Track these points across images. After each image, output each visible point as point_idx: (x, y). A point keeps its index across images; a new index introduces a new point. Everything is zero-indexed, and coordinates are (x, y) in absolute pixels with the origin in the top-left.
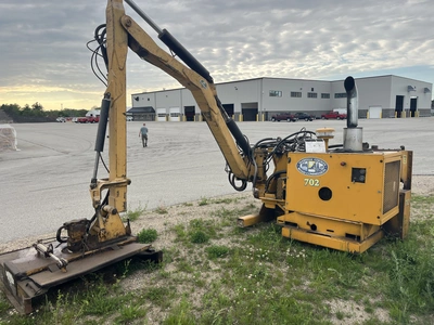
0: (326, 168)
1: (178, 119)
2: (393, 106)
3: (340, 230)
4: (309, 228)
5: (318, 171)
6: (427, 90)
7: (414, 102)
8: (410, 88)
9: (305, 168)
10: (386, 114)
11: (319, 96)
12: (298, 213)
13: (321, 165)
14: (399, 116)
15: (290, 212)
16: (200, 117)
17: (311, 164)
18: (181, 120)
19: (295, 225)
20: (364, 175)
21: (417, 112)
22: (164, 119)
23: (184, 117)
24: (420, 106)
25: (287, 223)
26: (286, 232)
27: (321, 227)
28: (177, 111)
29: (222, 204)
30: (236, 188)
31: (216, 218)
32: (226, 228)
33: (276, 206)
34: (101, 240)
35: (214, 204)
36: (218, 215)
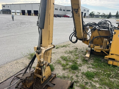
1: (19, 14)
6: (88, 11)
7: (85, 14)
8: (85, 10)
11: (62, 10)
12: (116, 55)
15: (112, 54)
16: (27, 14)
18: (21, 14)
19: (113, 60)
23: (21, 13)
25: (110, 59)
26: (110, 62)
28: (19, 11)
29: (64, 47)
30: (72, 42)
31: (69, 55)
32: (78, 60)
33: (102, 51)
34: (42, 82)
35: (61, 48)
36: (68, 53)
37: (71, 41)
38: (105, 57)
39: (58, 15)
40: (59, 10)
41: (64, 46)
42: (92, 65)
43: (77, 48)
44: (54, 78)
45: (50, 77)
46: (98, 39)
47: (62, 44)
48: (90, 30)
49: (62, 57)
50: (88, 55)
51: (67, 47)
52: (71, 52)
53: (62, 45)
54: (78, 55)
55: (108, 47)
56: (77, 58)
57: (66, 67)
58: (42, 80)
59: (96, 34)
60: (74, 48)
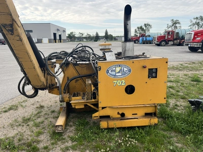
0: (130, 71)
3: (141, 112)
4: (119, 116)
5: (124, 73)
6: (64, 31)
7: (60, 36)
8: (58, 30)
9: (113, 73)
10: (50, 41)
12: (109, 107)
13: (125, 69)
14: (55, 42)
15: (103, 108)
17: (118, 69)
19: (108, 117)
20: (156, 73)
21: (62, 41)
25: (102, 117)
27: (128, 114)
29: (11, 111)
31: (20, 129)
32: (42, 137)
33: (86, 105)
35: (3, 114)
36: (20, 125)
38: (94, 115)
41: (10, 109)
42: (72, 139)
43: (42, 107)
46: (77, 81)
47: (7, 103)
48: (58, 66)
50: (61, 121)
52: (26, 120)
54: (42, 122)
55: (95, 95)
56: (39, 134)
60: (35, 106)
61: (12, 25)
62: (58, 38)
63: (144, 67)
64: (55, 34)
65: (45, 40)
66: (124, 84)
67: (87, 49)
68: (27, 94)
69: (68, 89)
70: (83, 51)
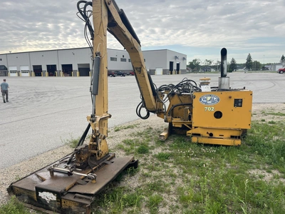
0: (218, 100)
1: (28, 74)
2: (168, 67)
3: (227, 134)
4: (208, 135)
5: (213, 102)
6: (184, 59)
7: (178, 65)
8: (176, 57)
9: (205, 101)
10: (165, 72)
11: (127, 60)
12: (201, 127)
13: (215, 99)
14: (171, 74)
15: (195, 127)
16: (47, 73)
17: (209, 98)
18: (31, 75)
20: (241, 102)
21: (180, 71)
22: (16, 75)
23: (33, 73)
24: (181, 68)
25: (194, 134)
26: (194, 139)
27: (216, 134)
28: (27, 68)
29: (129, 129)
30: (142, 118)
31: (136, 137)
32: (150, 143)
33: (183, 125)
34: (98, 158)
35: (124, 129)
37: (140, 116)
38: (188, 132)
39: (117, 71)
40: (119, 60)
41: (128, 127)
42: (169, 145)
43: (151, 128)
44: (112, 158)
45: (107, 155)
49: (125, 142)
50: (164, 134)
51: (135, 128)
52: (140, 134)
53: (127, 125)
54: (151, 136)
55: (190, 118)
56: (149, 141)
57: (130, 152)
58: (98, 154)
59: (176, 100)
60: (146, 128)
61: (140, 68)
62: (175, 67)
63: (230, 97)
64: (171, 64)
65: (159, 71)
66: (213, 110)
67: (191, 82)
68: (142, 116)
69: (172, 112)
70: (187, 84)
